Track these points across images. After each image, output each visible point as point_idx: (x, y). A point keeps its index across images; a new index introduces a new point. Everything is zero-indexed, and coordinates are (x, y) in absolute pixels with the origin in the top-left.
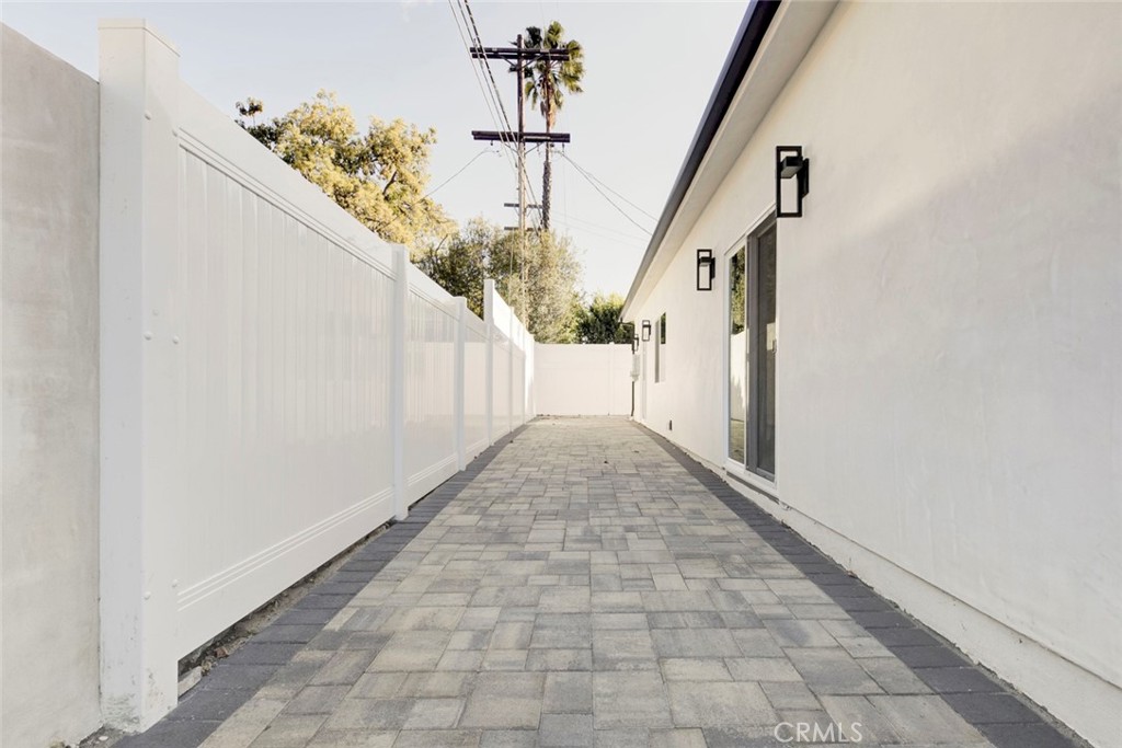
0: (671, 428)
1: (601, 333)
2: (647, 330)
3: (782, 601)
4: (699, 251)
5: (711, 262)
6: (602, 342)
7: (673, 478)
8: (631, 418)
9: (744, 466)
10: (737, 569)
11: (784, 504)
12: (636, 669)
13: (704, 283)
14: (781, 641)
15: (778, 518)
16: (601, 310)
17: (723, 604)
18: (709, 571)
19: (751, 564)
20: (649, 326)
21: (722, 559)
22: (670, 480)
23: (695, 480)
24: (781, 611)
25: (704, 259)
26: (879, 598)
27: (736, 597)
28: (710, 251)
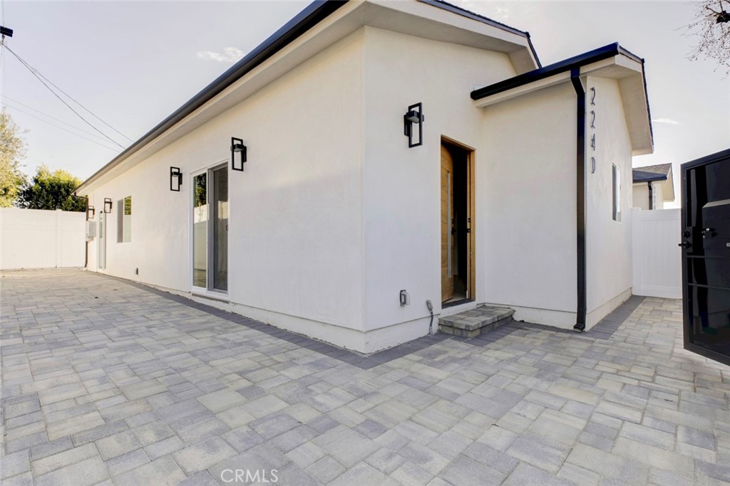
0: (137, 273)
1: (48, 201)
2: (108, 205)
3: (245, 337)
4: (171, 168)
5: (180, 175)
6: (48, 208)
7: (156, 301)
8: (84, 269)
9: (206, 289)
10: (220, 331)
11: (233, 303)
12: (198, 367)
13: (175, 186)
14: (251, 347)
15: (230, 311)
16: (47, 183)
17: (222, 343)
18: (208, 334)
19: (226, 328)
20: (111, 203)
21: (212, 329)
22: (155, 302)
23: (172, 301)
24: (246, 340)
25: (175, 173)
26: (280, 329)
27: (225, 340)
28: (179, 169)
